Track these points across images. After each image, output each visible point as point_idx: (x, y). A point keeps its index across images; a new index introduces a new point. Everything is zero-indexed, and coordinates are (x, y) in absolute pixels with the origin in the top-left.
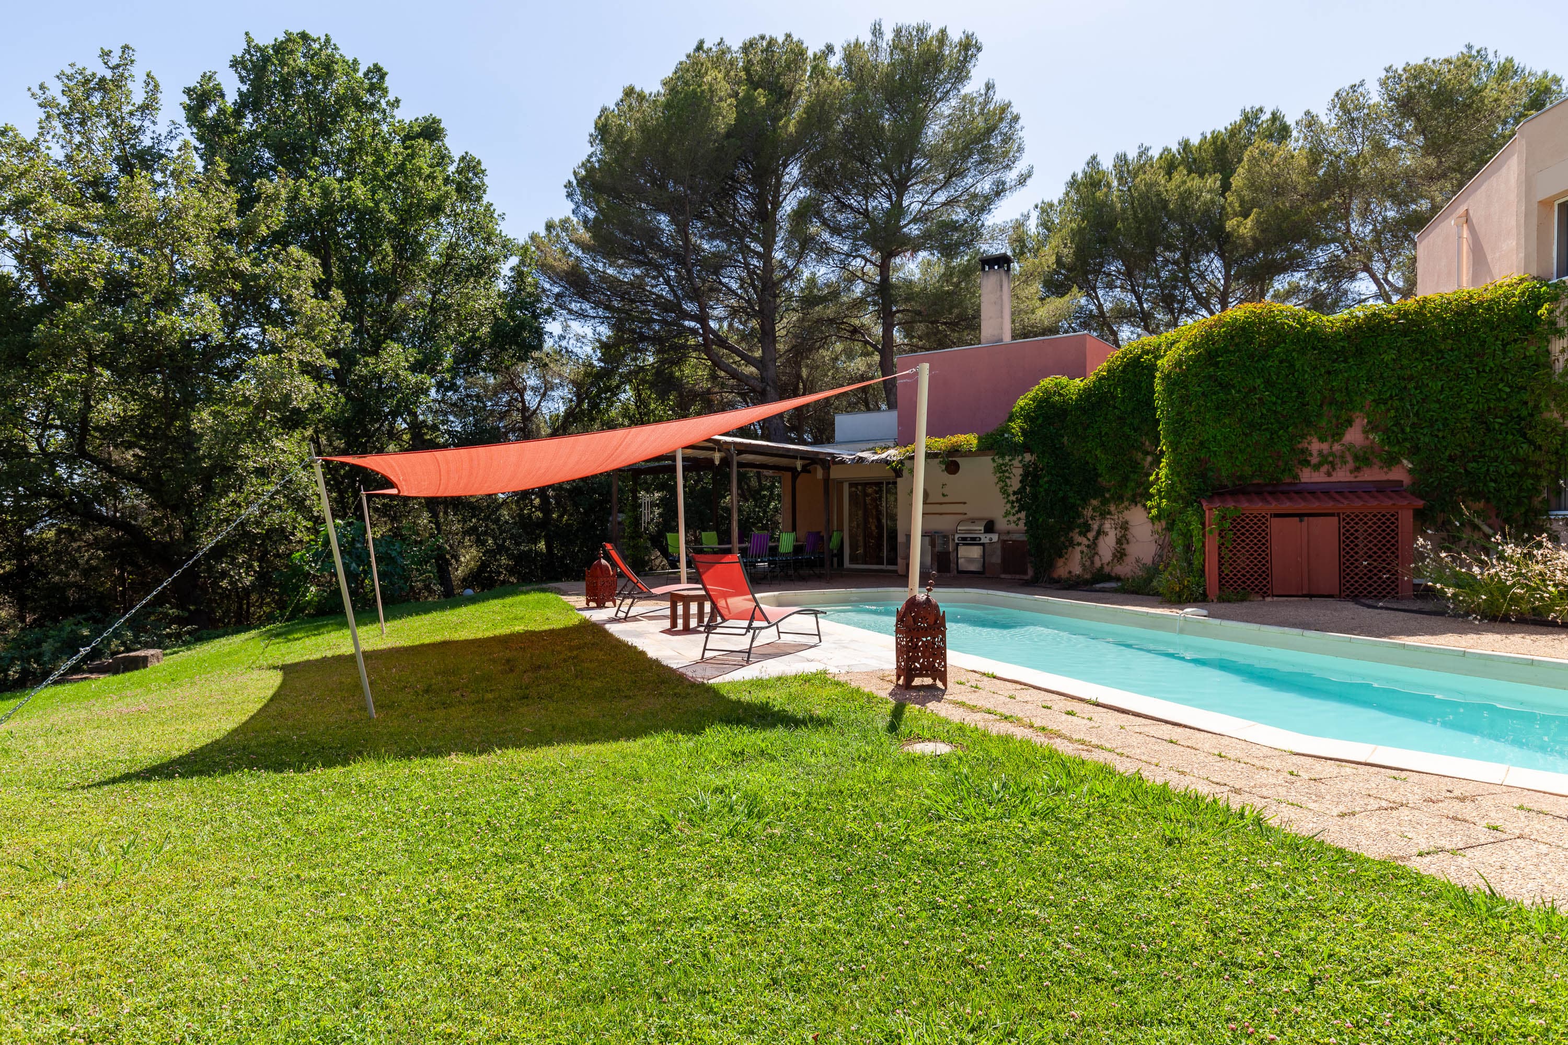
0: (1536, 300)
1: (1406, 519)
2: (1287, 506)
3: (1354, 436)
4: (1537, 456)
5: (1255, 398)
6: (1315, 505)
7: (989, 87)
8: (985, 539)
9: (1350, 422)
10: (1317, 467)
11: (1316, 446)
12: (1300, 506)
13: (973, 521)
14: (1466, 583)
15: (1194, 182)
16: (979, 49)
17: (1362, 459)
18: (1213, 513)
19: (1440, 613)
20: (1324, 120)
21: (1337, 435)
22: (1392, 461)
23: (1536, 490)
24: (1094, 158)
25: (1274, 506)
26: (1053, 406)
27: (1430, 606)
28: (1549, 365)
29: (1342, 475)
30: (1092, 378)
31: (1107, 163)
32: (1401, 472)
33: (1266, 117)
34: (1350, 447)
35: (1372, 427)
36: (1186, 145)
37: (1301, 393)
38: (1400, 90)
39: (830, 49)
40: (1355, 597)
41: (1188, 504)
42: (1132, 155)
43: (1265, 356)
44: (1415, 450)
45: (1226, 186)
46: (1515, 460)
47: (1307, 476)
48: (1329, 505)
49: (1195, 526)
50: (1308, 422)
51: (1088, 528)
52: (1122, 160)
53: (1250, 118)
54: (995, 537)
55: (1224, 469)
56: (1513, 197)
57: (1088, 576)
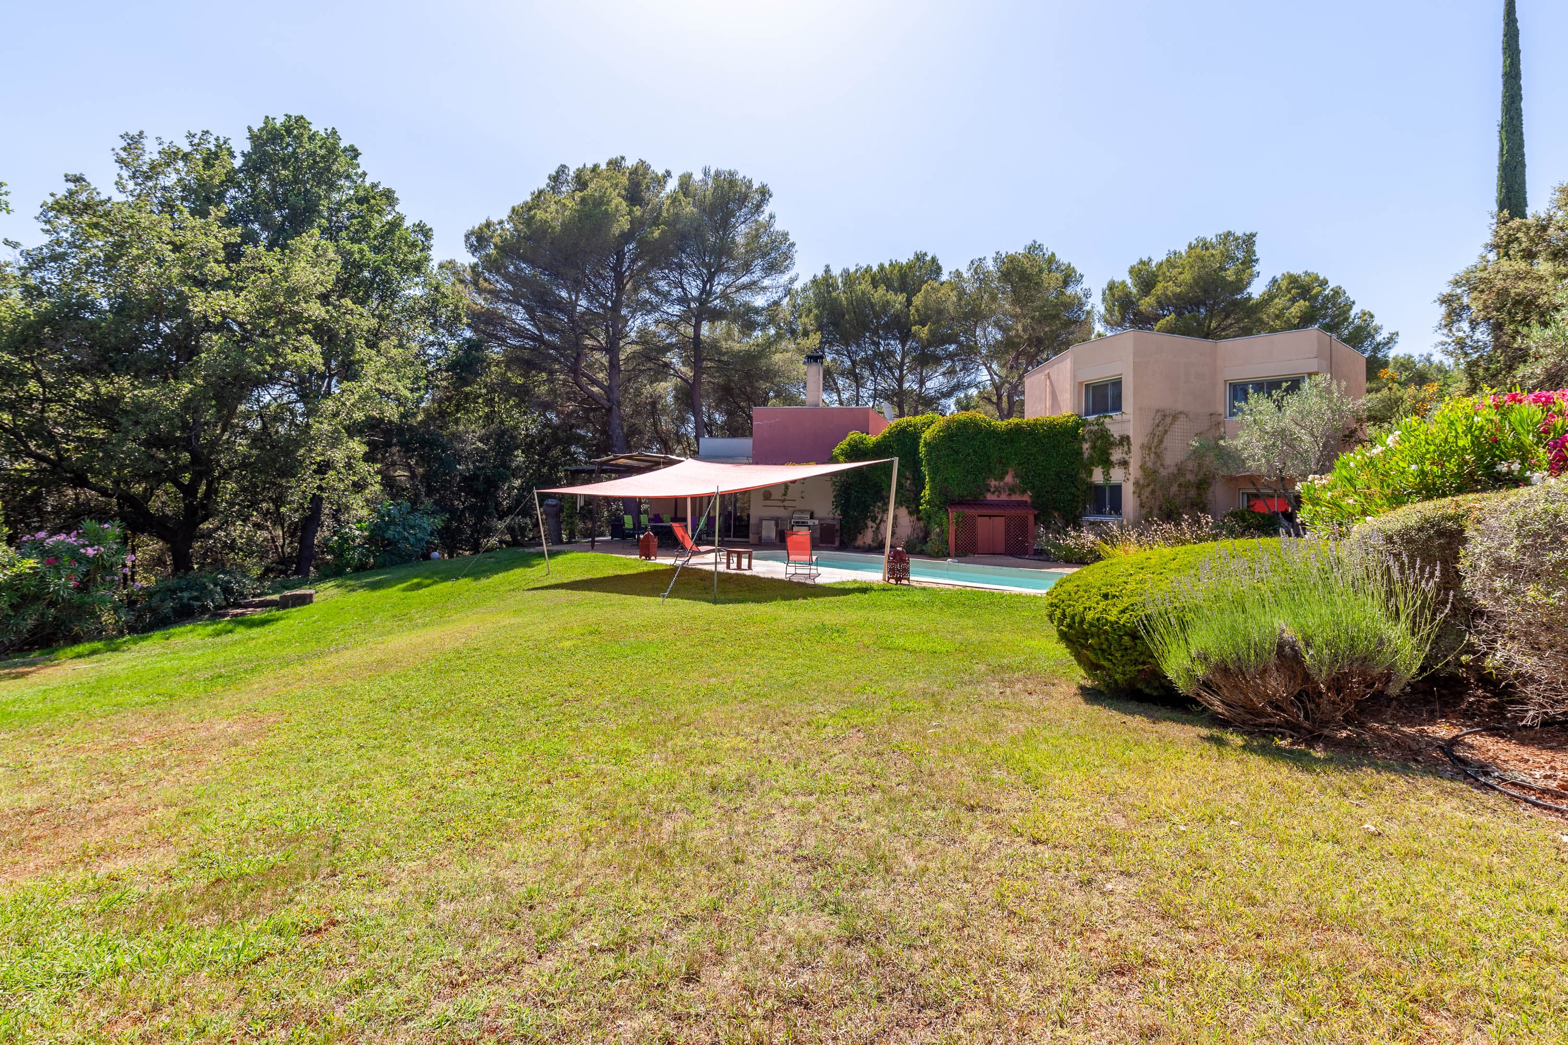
0: (1077, 425)
1: (1031, 519)
2: (984, 512)
3: (1009, 479)
4: (1078, 493)
5: (969, 459)
6: (996, 512)
7: (772, 217)
8: (811, 522)
9: (1007, 473)
10: (993, 493)
11: (993, 483)
12: (990, 512)
13: (802, 511)
14: (1058, 547)
15: (891, 296)
16: (771, 196)
17: (1012, 490)
18: (953, 514)
19: (1048, 560)
20: (965, 275)
21: (1002, 479)
22: (1024, 492)
23: (1077, 508)
24: (827, 266)
25: (980, 512)
26: (860, 450)
27: (1044, 557)
28: (1082, 454)
29: (1004, 497)
30: (880, 436)
31: (836, 271)
32: (1026, 498)
33: (928, 258)
34: (1007, 484)
35: (1016, 476)
36: (882, 267)
37: (988, 458)
38: (1004, 268)
39: (668, 174)
40: (1012, 555)
41: (940, 509)
42: (852, 270)
43: (973, 439)
44: (1033, 488)
45: (909, 302)
46: (1070, 494)
47: (990, 497)
48: (1001, 512)
49: (945, 520)
50: (990, 471)
51: (876, 518)
52: (846, 272)
53: (920, 257)
54: (817, 522)
55: (956, 491)
56: (1068, 375)
57: (874, 545)
